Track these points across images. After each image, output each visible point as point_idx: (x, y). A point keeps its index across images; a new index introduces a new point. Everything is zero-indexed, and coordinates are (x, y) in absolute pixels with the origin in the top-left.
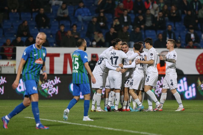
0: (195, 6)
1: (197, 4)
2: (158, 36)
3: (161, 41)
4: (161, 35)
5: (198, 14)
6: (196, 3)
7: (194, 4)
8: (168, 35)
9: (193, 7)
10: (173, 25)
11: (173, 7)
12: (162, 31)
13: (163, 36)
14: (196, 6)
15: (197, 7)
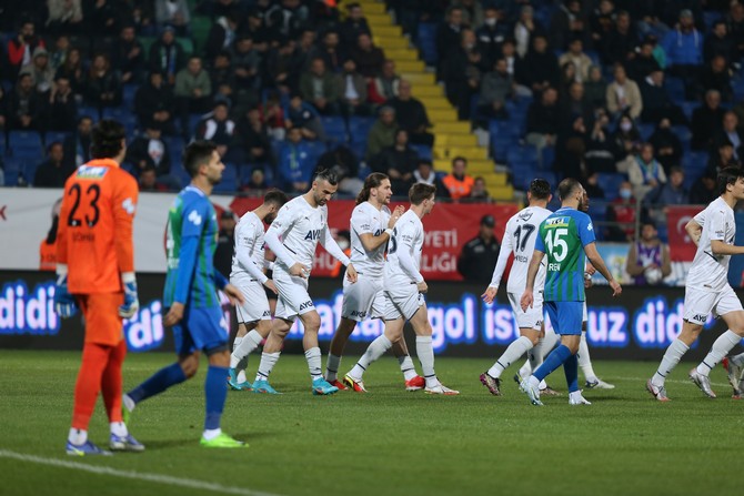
0: (164, 59)
1: (173, 52)
2: (50, 149)
3: (58, 165)
4: (58, 148)
5: (173, 86)
6: (168, 48)
7: (163, 51)
8: (79, 148)
9: (159, 62)
10: (96, 117)
11: (100, 61)
12: (61, 136)
13: (64, 150)
14: (168, 61)
15: (172, 63)
